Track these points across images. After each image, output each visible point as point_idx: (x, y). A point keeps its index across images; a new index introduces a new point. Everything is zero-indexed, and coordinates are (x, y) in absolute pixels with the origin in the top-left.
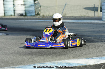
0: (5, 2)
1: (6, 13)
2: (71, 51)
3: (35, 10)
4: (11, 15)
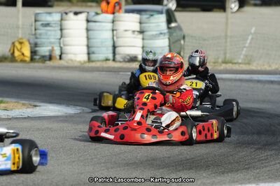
0: (91, 24)
1: (93, 53)
2: (263, 160)
3: (169, 46)
4: (107, 60)
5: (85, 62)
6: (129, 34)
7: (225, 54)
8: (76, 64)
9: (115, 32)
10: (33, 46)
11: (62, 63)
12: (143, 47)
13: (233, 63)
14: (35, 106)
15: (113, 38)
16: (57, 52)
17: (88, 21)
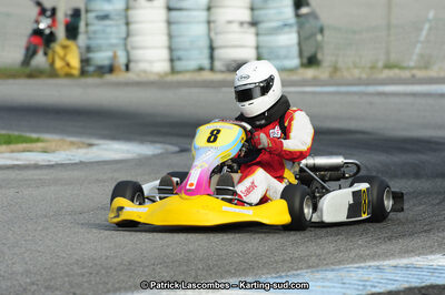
0: (174, 14)
1: (179, 59)
3: (299, 44)
4: (201, 69)
5: (166, 74)
6: (235, 27)
7: (388, 53)
8: (152, 78)
9: (212, 25)
10: (83, 50)
11: (131, 76)
12: (257, 48)
13: (401, 68)
14: (91, 145)
15: (209, 35)
16: (122, 60)
17: (170, 9)
